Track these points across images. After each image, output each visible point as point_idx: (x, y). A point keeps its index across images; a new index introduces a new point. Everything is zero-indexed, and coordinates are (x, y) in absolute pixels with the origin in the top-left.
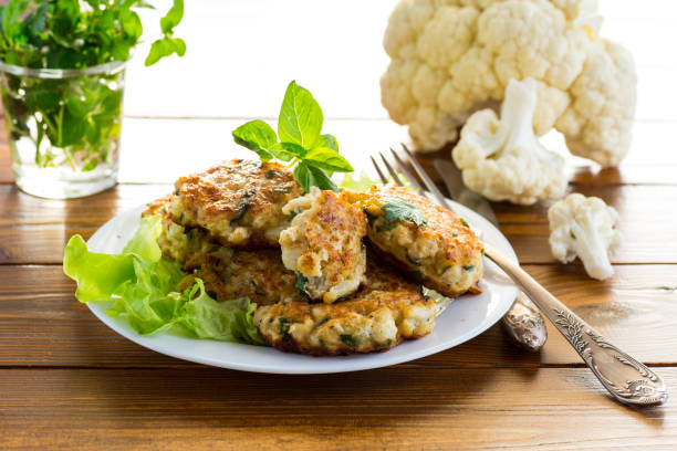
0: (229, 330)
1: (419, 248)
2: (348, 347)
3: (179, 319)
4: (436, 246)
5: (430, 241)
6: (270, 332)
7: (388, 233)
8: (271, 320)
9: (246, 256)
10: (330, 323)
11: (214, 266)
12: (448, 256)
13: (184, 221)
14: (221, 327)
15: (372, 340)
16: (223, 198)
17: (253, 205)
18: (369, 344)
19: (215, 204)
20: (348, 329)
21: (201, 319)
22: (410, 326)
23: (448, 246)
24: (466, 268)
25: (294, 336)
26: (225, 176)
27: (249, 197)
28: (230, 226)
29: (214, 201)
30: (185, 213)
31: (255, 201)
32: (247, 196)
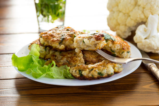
0: (62, 75)
2: (101, 77)
3: (48, 73)
5: (117, 45)
6: (76, 74)
8: (76, 71)
9: (64, 53)
10: (94, 70)
11: (55, 58)
12: (123, 49)
13: (45, 45)
14: (60, 75)
15: (107, 73)
16: (56, 37)
17: (65, 38)
18: (106, 75)
19: (54, 39)
20: (100, 71)
21: (54, 72)
22: (117, 69)
23: (123, 46)
24: (128, 52)
25: (84, 75)
26: (55, 31)
27: (63, 36)
28: (59, 45)
29: (53, 38)
30: (45, 42)
31: (66, 37)
32: (62, 36)
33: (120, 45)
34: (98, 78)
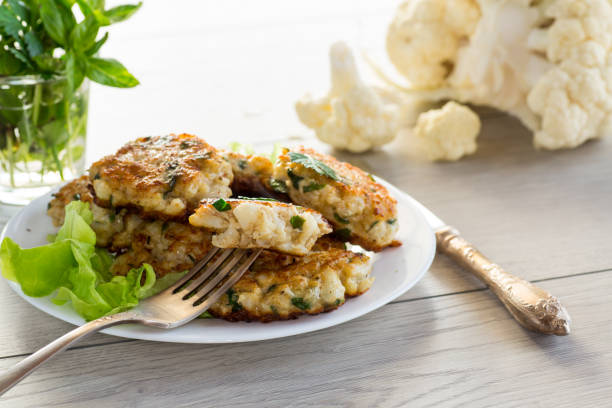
1: (347, 206)
2: (301, 310)
4: (362, 202)
5: (356, 199)
7: (317, 192)
9: (178, 230)
10: (280, 289)
11: (146, 245)
12: (375, 212)
13: (114, 203)
15: (321, 301)
16: (148, 174)
17: (181, 176)
18: (319, 306)
19: (144, 180)
20: (299, 293)
22: (353, 286)
23: (374, 202)
24: (390, 222)
25: (244, 305)
26: (141, 153)
27: (174, 168)
28: (164, 198)
29: (141, 177)
30: (114, 195)
31: (182, 171)
32: (171, 168)
33: (366, 200)
34: (293, 317)
